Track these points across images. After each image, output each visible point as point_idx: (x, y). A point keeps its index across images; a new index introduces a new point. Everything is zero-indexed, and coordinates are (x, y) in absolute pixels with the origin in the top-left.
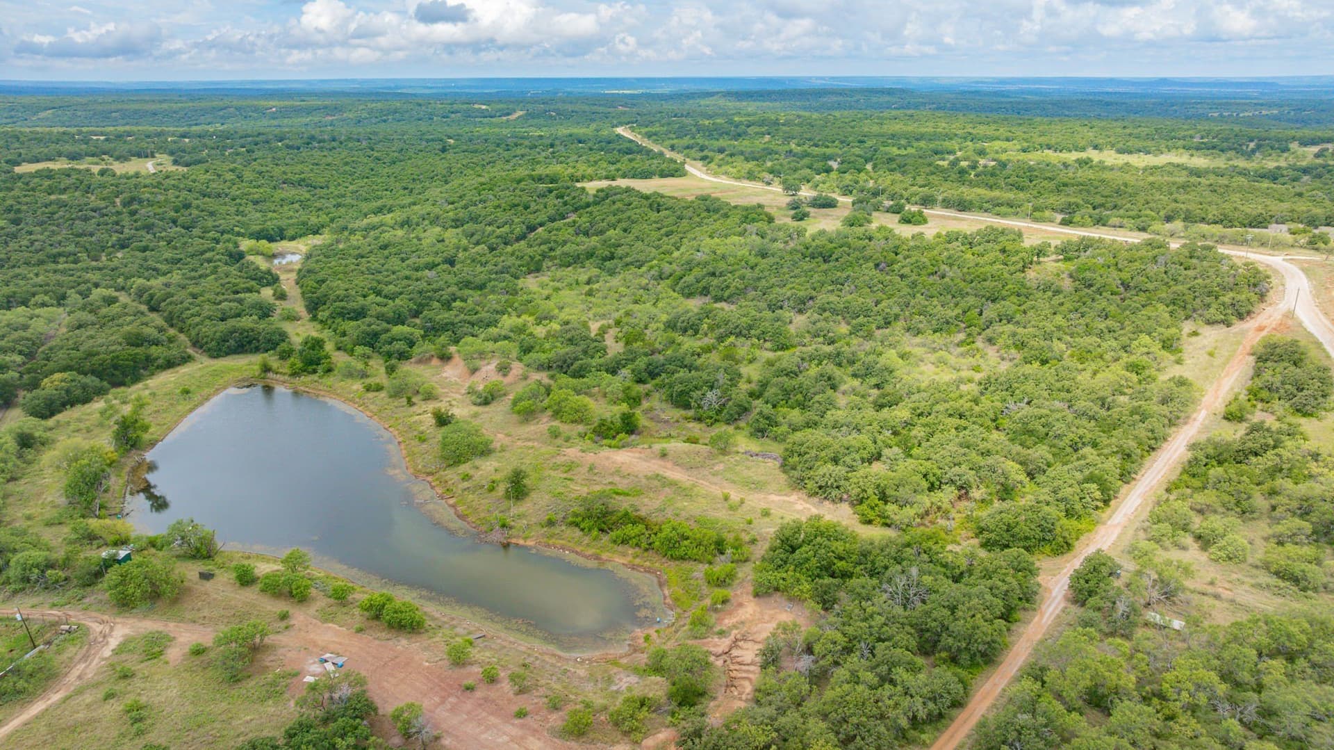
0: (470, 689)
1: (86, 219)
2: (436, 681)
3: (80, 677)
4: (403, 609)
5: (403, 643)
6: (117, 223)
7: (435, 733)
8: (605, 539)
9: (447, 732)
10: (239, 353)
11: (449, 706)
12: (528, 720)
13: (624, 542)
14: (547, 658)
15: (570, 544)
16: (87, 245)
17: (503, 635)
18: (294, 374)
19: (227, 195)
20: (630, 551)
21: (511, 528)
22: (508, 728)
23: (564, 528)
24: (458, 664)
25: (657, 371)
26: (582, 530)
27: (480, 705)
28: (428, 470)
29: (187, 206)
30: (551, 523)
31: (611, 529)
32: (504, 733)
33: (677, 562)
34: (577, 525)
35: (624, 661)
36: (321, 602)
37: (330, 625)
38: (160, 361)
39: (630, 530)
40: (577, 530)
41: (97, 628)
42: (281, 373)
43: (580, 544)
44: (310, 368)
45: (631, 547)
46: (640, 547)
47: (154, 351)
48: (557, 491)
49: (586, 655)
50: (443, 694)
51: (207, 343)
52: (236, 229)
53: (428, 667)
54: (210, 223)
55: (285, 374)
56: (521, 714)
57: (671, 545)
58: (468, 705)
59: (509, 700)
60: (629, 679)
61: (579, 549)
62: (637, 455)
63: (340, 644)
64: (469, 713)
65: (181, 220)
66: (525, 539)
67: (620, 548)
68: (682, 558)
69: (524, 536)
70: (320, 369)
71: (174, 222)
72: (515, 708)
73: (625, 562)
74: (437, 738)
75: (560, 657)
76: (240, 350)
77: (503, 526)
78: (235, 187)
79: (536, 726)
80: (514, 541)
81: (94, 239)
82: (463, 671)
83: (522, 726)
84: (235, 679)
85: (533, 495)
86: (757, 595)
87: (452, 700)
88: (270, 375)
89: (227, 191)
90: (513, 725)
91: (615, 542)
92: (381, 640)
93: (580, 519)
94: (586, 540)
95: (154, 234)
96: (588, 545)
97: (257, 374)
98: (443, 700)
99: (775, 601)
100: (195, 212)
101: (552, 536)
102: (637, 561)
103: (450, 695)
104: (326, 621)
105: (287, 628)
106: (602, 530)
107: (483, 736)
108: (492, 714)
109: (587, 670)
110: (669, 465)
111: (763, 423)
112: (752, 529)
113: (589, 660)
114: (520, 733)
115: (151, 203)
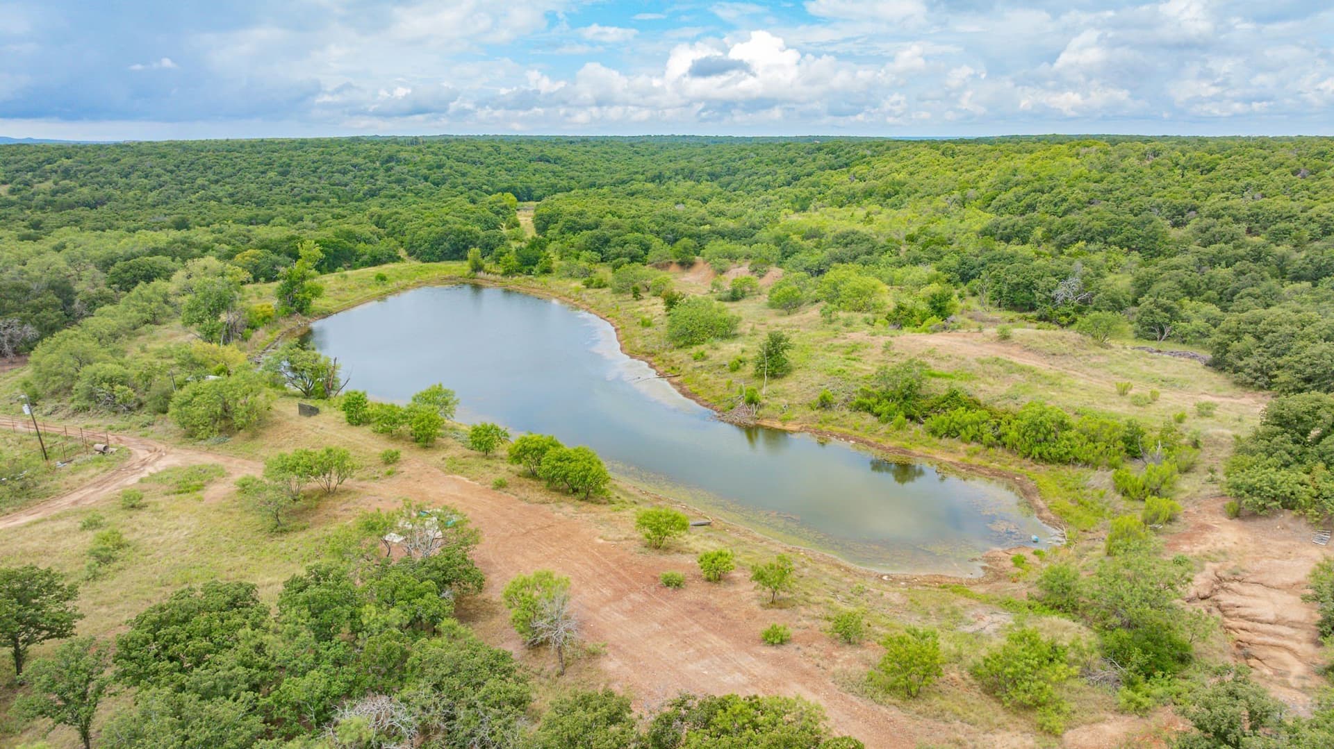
0: (674, 584)
1: (344, 173)
2: (613, 566)
3: (75, 503)
4: (573, 455)
5: (567, 510)
6: (372, 177)
7: (590, 645)
8: (916, 429)
9: (616, 647)
10: (453, 260)
11: (628, 606)
12: (789, 650)
13: (951, 433)
14: (824, 568)
15: (856, 433)
16: (340, 193)
17: (742, 528)
18: (507, 274)
19: (482, 163)
20: (962, 447)
21: (762, 406)
22: (746, 661)
23: (846, 412)
24: (657, 547)
25: (972, 272)
26: (878, 415)
27: (691, 613)
28: (649, 350)
29: (440, 167)
30: (825, 404)
31: (925, 417)
32: (738, 669)
33: (1051, 467)
34: (869, 409)
35: (980, 590)
36: (456, 450)
37: (457, 477)
38: (365, 258)
39: (961, 415)
40: (868, 416)
41: (142, 454)
42: (493, 273)
43: (874, 433)
44: (526, 269)
45: (963, 441)
46: (980, 441)
47: (361, 247)
48: (836, 369)
49: (898, 573)
50: (620, 585)
51: (420, 246)
52: (485, 187)
53: (600, 546)
54: (460, 180)
55: (496, 274)
56: (776, 639)
57: (1041, 436)
58: (666, 611)
59: (751, 615)
60: (996, 618)
61: (872, 440)
62: (960, 339)
63: (463, 499)
64: (664, 623)
65: (433, 177)
66: (784, 421)
67: (946, 441)
68: (1061, 460)
69: (782, 416)
70: (536, 269)
71: (426, 179)
72: (763, 628)
73: (955, 461)
74: (593, 655)
75: (848, 570)
76: (455, 256)
77: (751, 401)
78: (491, 158)
79: (807, 666)
80: (766, 423)
81: (347, 188)
82: (665, 559)
83: (777, 661)
84: (279, 530)
85: (797, 373)
86: (1237, 515)
87: (637, 597)
88: (481, 274)
89: (482, 160)
90: (758, 656)
91: (934, 432)
92: (530, 502)
93: (874, 400)
94: (885, 428)
95: (404, 187)
96: (887, 435)
97: (466, 273)
98: (619, 595)
99: (1285, 527)
100: (447, 171)
101: (827, 422)
102: (976, 461)
103: (633, 589)
104: (452, 471)
105: (389, 473)
106: (911, 417)
107: (691, 667)
108: (714, 630)
109: (903, 594)
110: (1015, 350)
111: (1161, 316)
112: (1186, 429)
113: (906, 580)
114: (771, 672)
115: (406, 162)
